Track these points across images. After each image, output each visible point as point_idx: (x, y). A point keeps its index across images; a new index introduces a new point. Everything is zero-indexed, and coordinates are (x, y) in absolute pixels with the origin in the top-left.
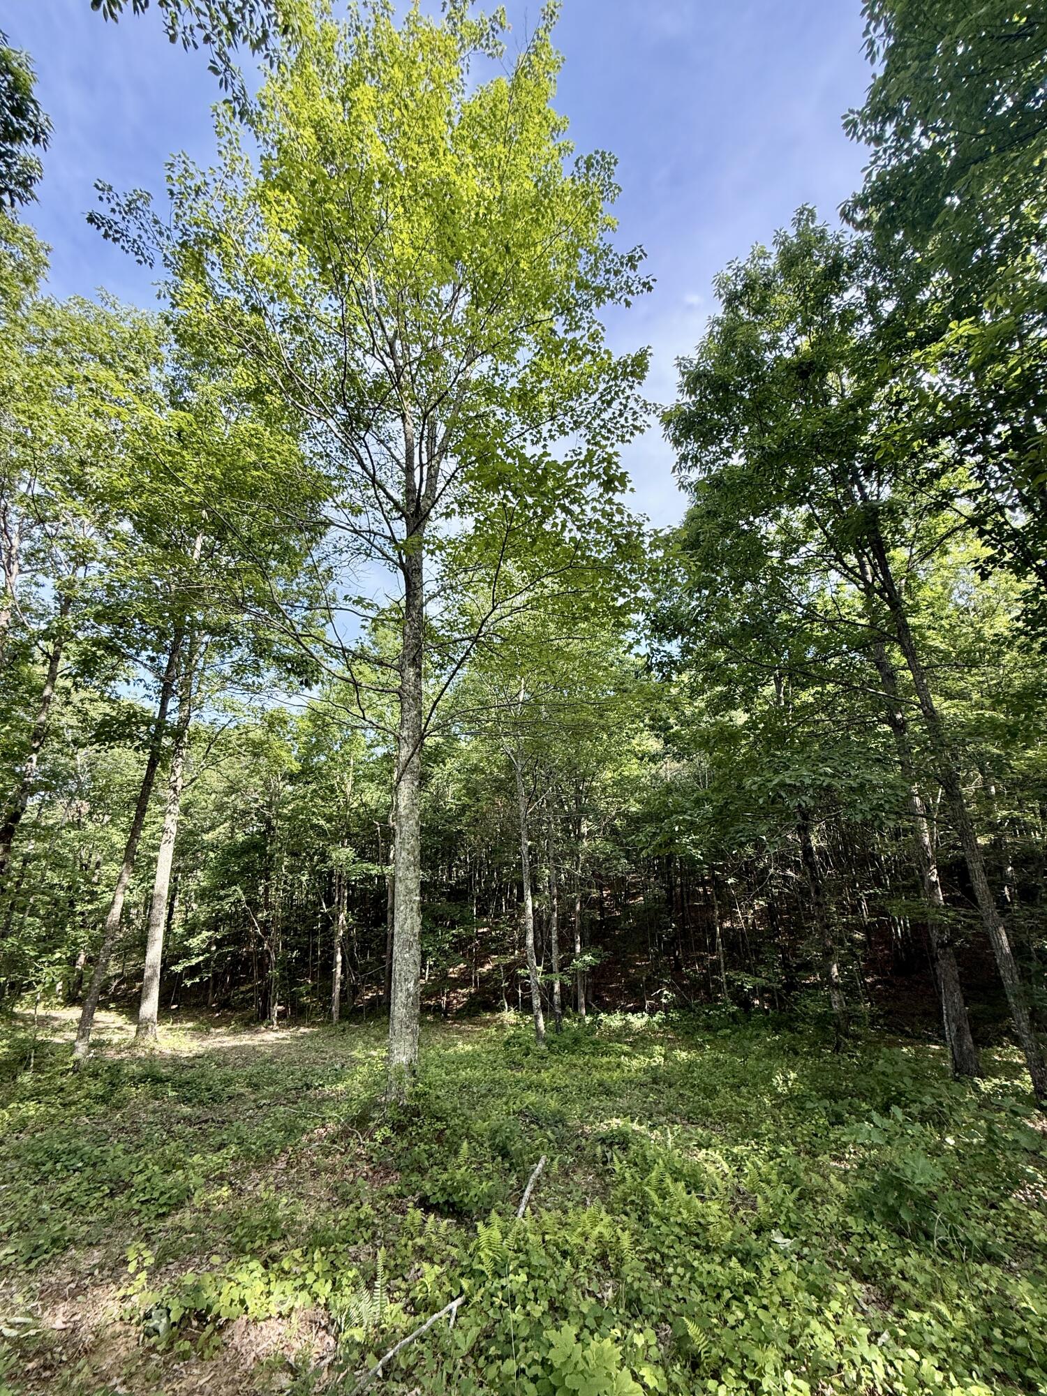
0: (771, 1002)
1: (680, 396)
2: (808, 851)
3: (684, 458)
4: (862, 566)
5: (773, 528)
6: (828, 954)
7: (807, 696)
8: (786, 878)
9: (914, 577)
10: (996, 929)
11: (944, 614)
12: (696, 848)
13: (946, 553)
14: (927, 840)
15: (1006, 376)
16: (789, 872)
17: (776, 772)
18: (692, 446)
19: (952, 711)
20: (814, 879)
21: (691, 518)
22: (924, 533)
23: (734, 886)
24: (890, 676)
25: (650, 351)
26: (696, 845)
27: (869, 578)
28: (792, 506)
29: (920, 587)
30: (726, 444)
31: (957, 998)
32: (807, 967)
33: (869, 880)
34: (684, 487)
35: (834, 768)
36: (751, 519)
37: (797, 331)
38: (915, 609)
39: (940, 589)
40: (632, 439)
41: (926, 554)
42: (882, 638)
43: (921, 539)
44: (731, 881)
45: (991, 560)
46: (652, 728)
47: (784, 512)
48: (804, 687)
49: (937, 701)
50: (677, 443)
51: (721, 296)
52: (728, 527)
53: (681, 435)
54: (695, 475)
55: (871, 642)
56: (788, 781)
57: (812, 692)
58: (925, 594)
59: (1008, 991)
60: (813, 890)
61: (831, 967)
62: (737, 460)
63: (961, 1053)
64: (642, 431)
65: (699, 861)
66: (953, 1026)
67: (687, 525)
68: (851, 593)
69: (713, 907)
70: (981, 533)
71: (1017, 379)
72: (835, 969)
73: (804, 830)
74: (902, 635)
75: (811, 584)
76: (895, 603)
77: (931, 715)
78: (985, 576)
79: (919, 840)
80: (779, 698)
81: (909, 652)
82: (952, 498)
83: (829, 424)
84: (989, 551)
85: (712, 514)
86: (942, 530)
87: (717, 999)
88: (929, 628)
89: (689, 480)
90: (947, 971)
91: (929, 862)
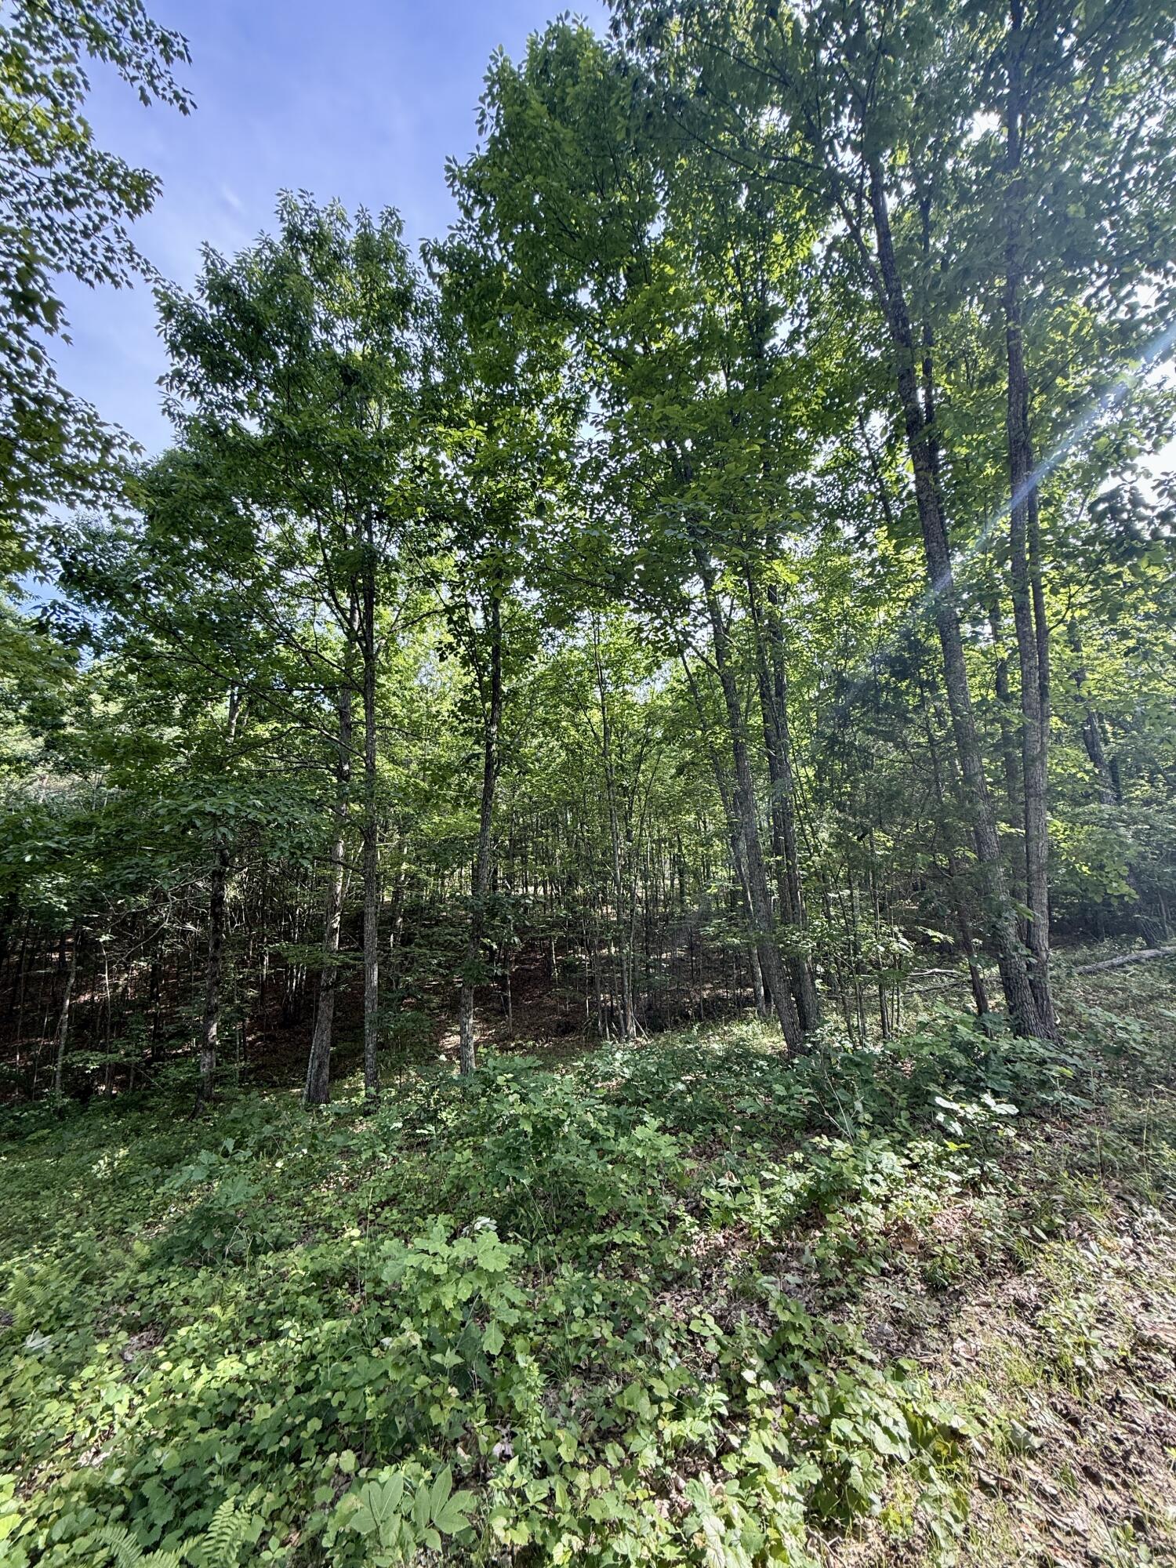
0: (123, 1085)
1: (196, 294)
2: (218, 900)
3: (179, 375)
4: (352, 611)
5: (276, 530)
6: (210, 1014)
7: (262, 730)
8: (184, 933)
9: (393, 640)
10: (371, 965)
11: (408, 685)
12: (59, 895)
13: (423, 631)
14: (339, 888)
15: (494, 494)
16: (189, 926)
17: (198, 797)
18: (195, 369)
19: (392, 773)
20: (216, 931)
21: (171, 459)
22: (411, 605)
23: (108, 946)
24: (348, 728)
25: (158, 185)
26: (59, 891)
27: (356, 626)
28: (301, 515)
29: (396, 652)
30: (241, 395)
31: (326, 1037)
32: (183, 1035)
33: (279, 934)
34: (171, 414)
35: (266, 803)
36: (250, 500)
37: (355, 332)
38: (386, 671)
39: (411, 661)
40: (96, 282)
41: (409, 623)
42: (349, 686)
43: (408, 608)
44: (105, 938)
45: (450, 646)
46: (28, 721)
47: (292, 518)
48: (263, 720)
49: (381, 761)
50: (174, 348)
51: (282, 219)
52: (216, 497)
53: (183, 343)
54: (191, 407)
55: (340, 687)
56: (208, 808)
57: (271, 727)
58: (399, 661)
59: (367, 1019)
60: (211, 943)
61: (210, 1026)
62: (252, 426)
63: (316, 1087)
64: (117, 284)
65: (61, 912)
66: (316, 1063)
67: (162, 467)
68: (336, 636)
69: (68, 975)
70: (450, 621)
71: (500, 500)
72: (214, 1030)
73: (219, 878)
74: (367, 687)
75: (300, 611)
76: (370, 656)
77: (371, 769)
78: (442, 659)
79: (332, 888)
80: (230, 724)
81: (369, 708)
82: (439, 581)
83: (355, 445)
84: (450, 639)
85: (201, 471)
86: (425, 609)
87: (40, 1096)
88: (394, 694)
89: (180, 409)
90: (326, 1010)
91: (336, 909)
